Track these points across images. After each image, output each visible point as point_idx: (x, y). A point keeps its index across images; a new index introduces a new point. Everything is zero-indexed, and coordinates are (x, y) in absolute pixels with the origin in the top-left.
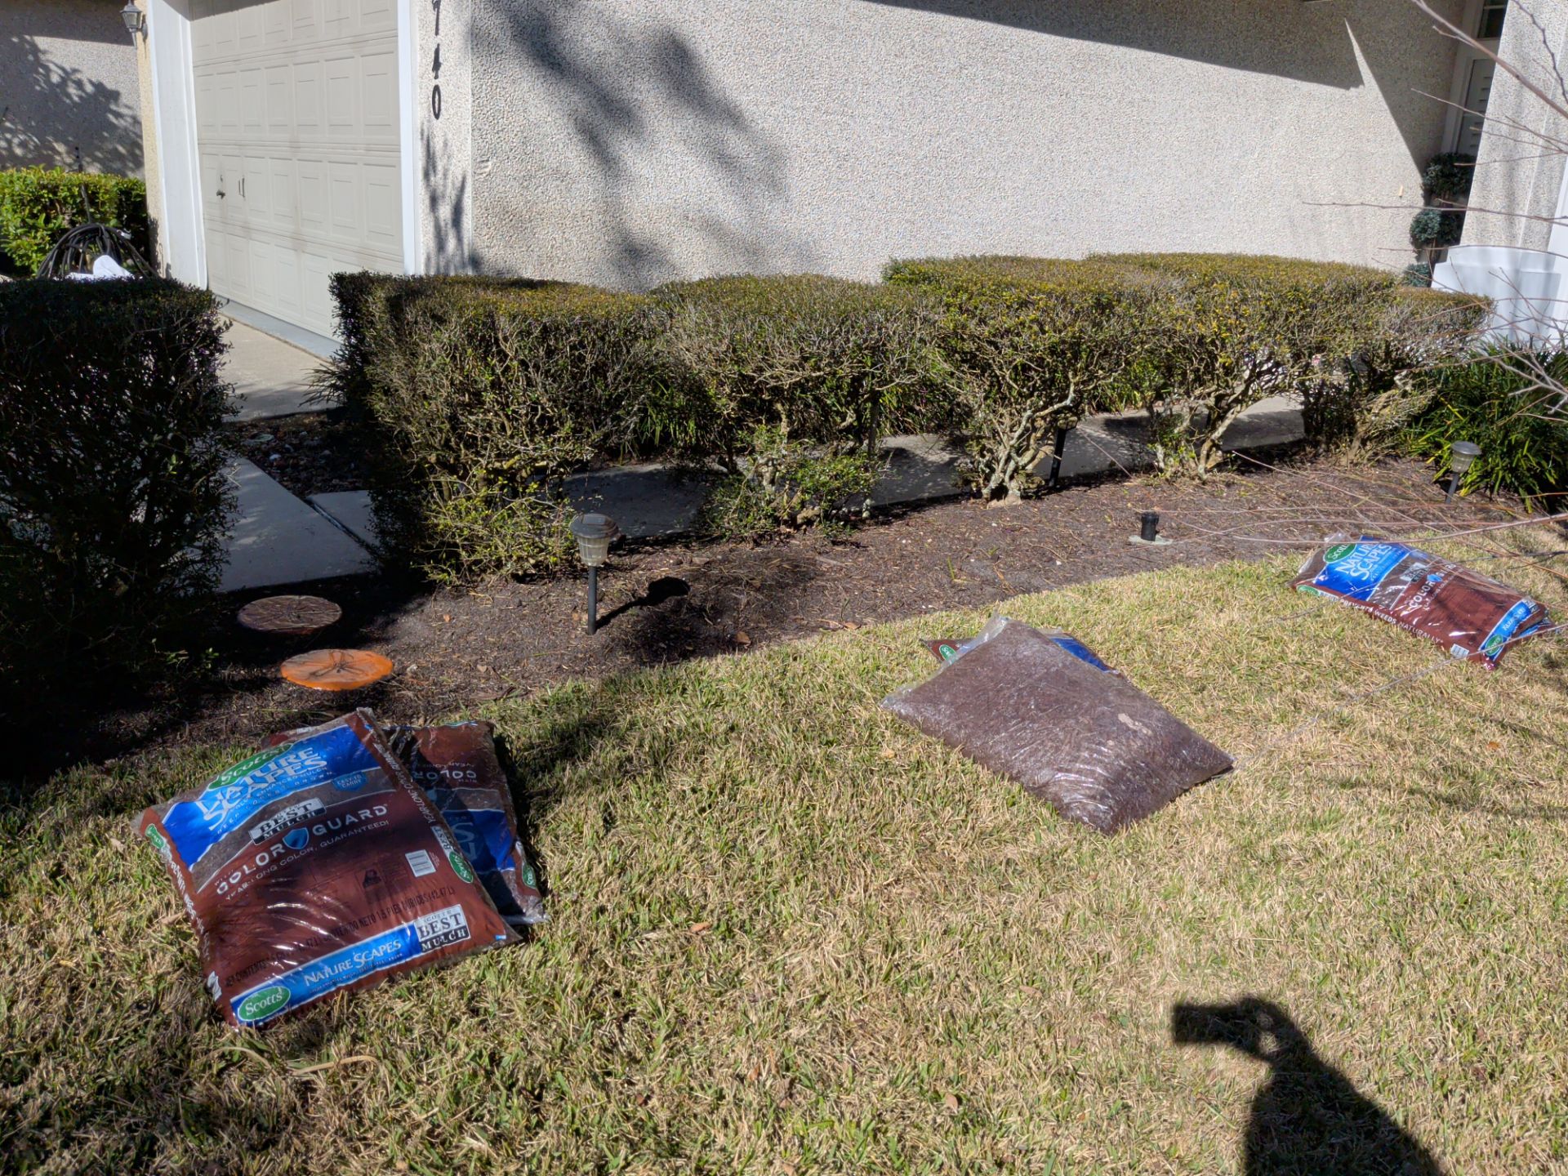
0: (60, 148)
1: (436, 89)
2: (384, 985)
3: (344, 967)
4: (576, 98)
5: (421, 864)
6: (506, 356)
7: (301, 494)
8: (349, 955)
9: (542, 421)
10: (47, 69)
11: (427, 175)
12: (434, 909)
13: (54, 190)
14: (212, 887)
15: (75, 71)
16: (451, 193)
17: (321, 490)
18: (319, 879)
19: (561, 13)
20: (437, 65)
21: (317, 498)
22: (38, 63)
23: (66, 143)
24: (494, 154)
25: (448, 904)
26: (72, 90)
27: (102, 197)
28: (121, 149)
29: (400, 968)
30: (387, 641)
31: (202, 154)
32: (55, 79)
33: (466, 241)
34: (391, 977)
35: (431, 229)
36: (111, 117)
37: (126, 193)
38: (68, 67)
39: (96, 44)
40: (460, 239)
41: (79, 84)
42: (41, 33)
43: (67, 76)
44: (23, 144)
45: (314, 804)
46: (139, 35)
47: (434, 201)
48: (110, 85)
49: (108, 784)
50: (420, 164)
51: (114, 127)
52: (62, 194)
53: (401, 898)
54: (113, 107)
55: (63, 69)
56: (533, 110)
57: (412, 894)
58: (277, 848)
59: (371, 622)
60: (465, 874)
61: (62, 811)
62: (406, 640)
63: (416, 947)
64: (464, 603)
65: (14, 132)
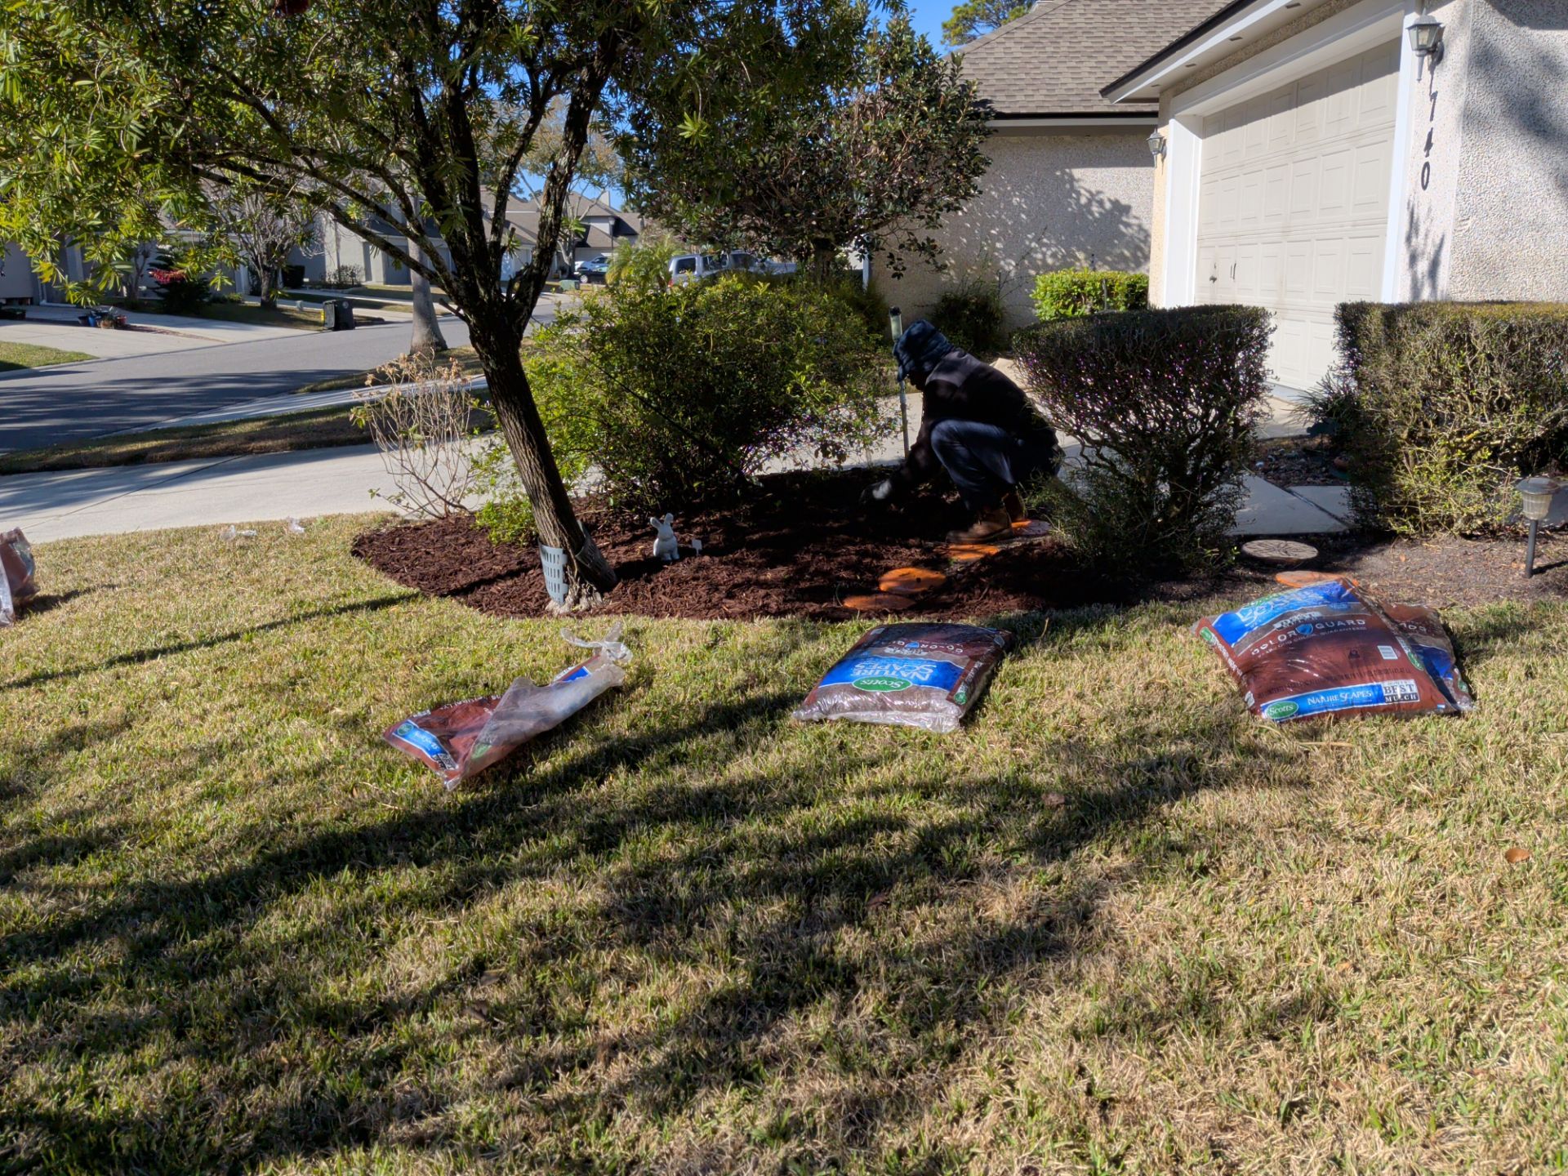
0: (1081, 255)
1: (1427, 165)
2: (1358, 717)
3: (1333, 699)
4: (1559, 158)
5: (1388, 653)
6: (1475, 351)
7: (1282, 487)
8: (1336, 692)
9: (1499, 402)
10: (1079, 194)
11: (1409, 239)
12: (1395, 678)
13: (1082, 286)
14: (1249, 652)
15: (1099, 192)
16: (1431, 250)
17: (1301, 483)
18: (1320, 650)
19: (1551, 87)
20: (1429, 145)
21: (1293, 488)
22: (1072, 189)
23: (1085, 251)
24: (1474, 213)
25: (1405, 677)
26: (1095, 208)
27: (1116, 289)
28: (1127, 253)
29: (1369, 709)
30: (1354, 570)
31: (1200, 248)
32: (1083, 201)
33: (1440, 288)
34: (1363, 713)
35: (1408, 282)
36: (1122, 227)
37: (1132, 286)
38: (1094, 190)
39: (1117, 170)
40: (1434, 287)
41: (1101, 203)
42: (1077, 166)
43: (1093, 197)
44: (1054, 255)
45: (1316, 614)
46: (1159, 156)
47: (1413, 259)
48: (1124, 201)
49: (1172, 611)
50: (1405, 228)
51: (1124, 235)
52: (1087, 288)
53: (1373, 668)
54: (1124, 219)
55: (1089, 192)
56: (1515, 173)
57: (1380, 667)
58: (1292, 633)
59: (1341, 559)
60: (1418, 665)
61: (1145, 620)
62: (1369, 570)
63: (1381, 698)
64: (1417, 550)
65: (1048, 246)
